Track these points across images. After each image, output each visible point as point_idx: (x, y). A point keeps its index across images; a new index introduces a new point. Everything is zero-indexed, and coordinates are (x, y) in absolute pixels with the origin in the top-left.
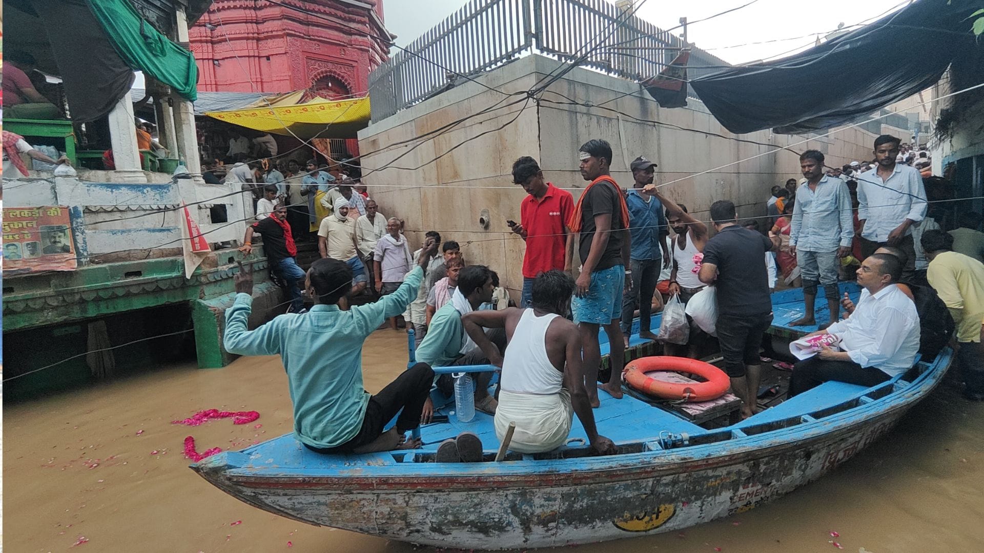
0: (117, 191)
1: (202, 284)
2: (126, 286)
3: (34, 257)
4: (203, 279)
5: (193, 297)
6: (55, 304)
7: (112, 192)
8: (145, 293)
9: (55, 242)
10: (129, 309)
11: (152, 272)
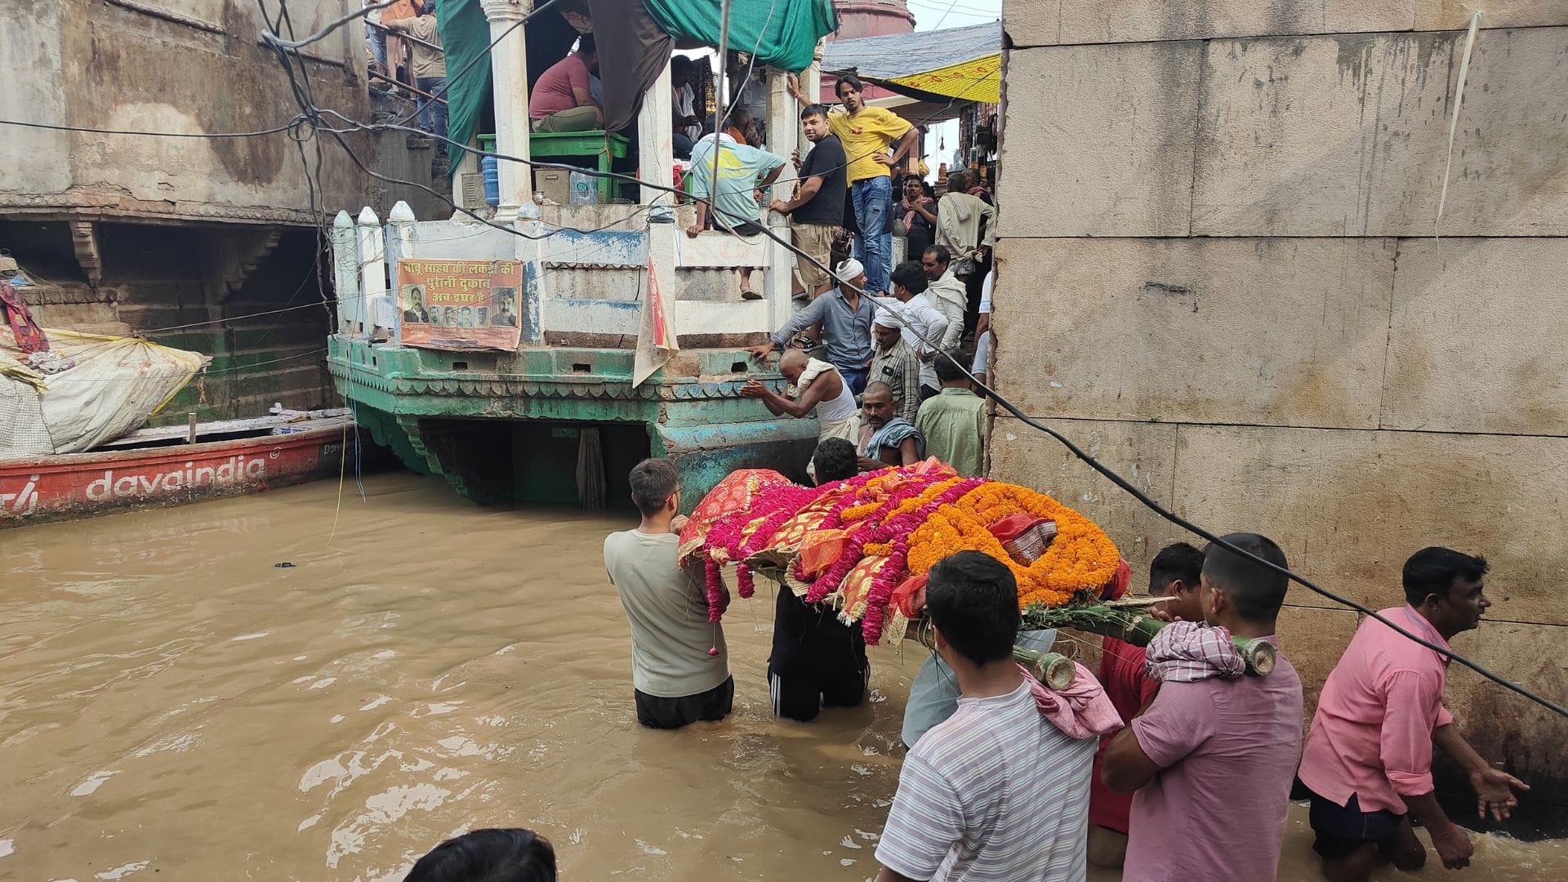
0: (579, 242)
1: (661, 399)
2: (571, 384)
3: (481, 327)
4: (664, 392)
5: (651, 418)
6: (499, 393)
7: (573, 242)
8: (591, 398)
9: (504, 310)
10: (574, 417)
11: (602, 369)
